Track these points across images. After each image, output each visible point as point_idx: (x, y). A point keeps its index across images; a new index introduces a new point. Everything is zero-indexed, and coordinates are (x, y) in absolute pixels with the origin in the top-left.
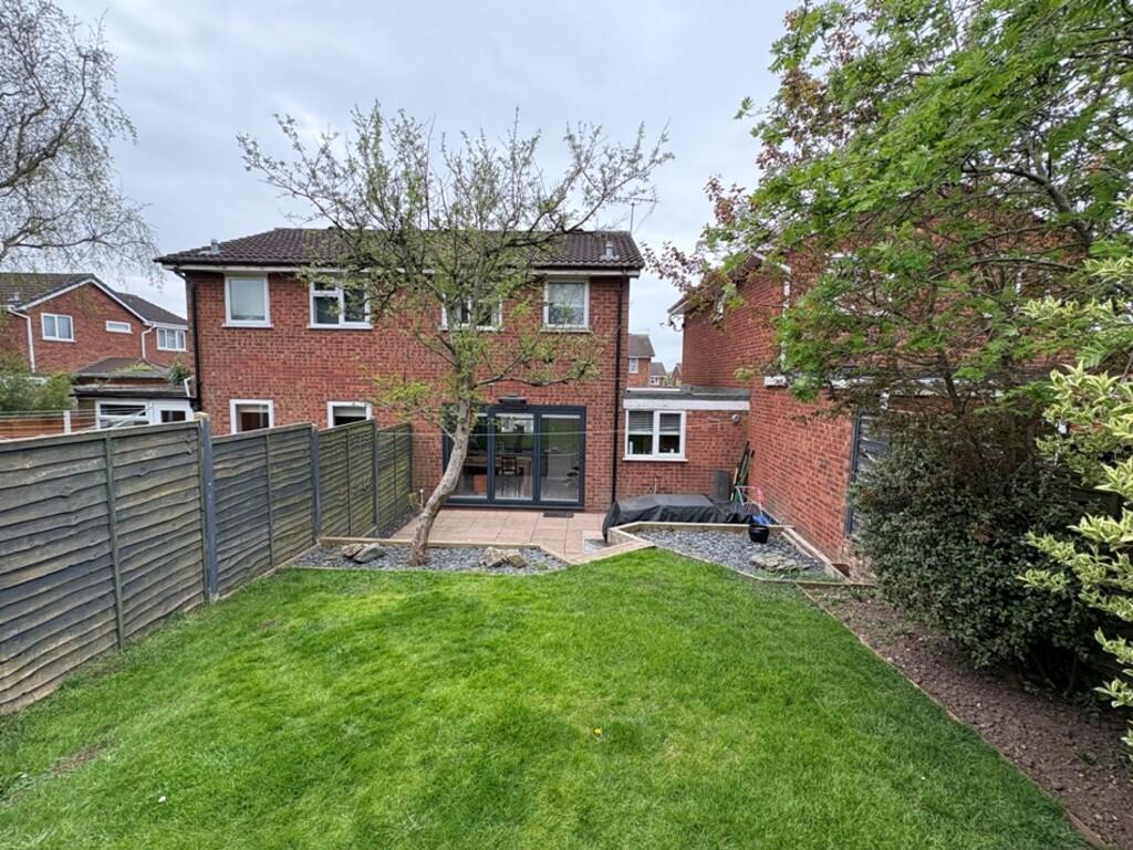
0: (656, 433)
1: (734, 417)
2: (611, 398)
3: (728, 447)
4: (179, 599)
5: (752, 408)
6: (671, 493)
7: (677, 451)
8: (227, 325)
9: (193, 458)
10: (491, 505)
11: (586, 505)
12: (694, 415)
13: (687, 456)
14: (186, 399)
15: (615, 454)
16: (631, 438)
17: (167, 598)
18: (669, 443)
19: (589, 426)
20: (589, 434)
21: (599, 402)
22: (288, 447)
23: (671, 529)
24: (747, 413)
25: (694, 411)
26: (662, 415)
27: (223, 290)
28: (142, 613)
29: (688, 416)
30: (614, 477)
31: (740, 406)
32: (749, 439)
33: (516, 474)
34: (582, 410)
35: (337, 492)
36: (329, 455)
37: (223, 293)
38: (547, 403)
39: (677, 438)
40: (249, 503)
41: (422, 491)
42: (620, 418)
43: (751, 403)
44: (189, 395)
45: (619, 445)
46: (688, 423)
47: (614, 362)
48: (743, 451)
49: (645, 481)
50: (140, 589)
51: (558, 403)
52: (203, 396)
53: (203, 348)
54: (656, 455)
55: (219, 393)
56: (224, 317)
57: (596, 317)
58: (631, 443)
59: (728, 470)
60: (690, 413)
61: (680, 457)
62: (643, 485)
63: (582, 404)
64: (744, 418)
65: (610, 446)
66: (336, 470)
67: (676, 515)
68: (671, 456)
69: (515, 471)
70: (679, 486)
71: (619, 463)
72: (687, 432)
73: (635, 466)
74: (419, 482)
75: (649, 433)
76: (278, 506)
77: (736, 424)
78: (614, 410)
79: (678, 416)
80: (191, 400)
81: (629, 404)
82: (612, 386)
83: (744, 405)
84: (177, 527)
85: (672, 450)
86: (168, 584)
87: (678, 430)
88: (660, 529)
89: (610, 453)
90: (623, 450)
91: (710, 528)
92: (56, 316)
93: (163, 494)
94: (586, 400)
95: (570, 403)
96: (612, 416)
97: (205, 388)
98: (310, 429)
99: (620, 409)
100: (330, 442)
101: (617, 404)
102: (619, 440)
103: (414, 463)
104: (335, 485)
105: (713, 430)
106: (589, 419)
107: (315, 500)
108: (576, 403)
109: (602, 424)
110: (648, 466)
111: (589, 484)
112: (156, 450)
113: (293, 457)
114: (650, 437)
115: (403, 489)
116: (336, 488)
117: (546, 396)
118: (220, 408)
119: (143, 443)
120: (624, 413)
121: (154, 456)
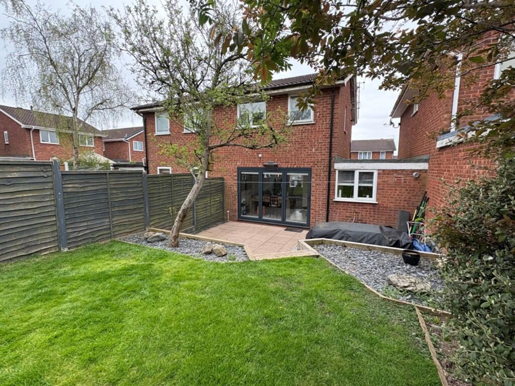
0: (356, 185)
1: (414, 174)
2: (327, 163)
3: (410, 195)
4: (38, 248)
5: (429, 167)
6: (366, 223)
7: (371, 196)
8: (156, 134)
9: (49, 180)
10: (260, 221)
11: (311, 226)
12: (383, 173)
13: (377, 200)
14: (143, 167)
15: (328, 197)
16: (339, 187)
17: (29, 247)
18: (365, 191)
19: (312, 180)
20: (313, 184)
21: (319, 165)
22: (125, 181)
23: (345, 246)
24: (426, 171)
25: (384, 170)
26: (360, 173)
27: (154, 119)
28: (9, 252)
29: (379, 174)
30: (328, 210)
31: (420, 166)
32: (426, 190)
33: (277, 207)
34: (309, 170)
35: (164, 206)
36: (158, 188)
37: (154, 121)
38: (289, 166)
39: (370, 189)
40: (94, 206)
41: (228, 212)
42: (332, 175)
43: (429, 164)
44: (144, 165)
45: (331, 191)
46: (379, 178)
47: (329, 140)
48: (421, 198)
49: (348, 214)
50: (7, 240)
51: (295, 166)
52: (149, 166)
53: (149, 145)
54: (356, 199)
55: (154, 164)
56: (155, 131)
57: (318, 114)
58: (340, 191)
59: (409, 211)
60: (380, 171)
61: (373, 200)
62: (346, 217)
63: (309, 166)
64: (424, 175)
65: (325, 192)
66: (161, 196)
67: (350, 237)
68: (366, 200)
69: (277, 204)
70: (371, 219)
71: (331, 202)
72: (378, 184)
73: (342, 205)
74: (227, 207)
75: (352, 185)
76: (117, 209)
77: (416, 179)
78: (328, 170)
79: (372, 173)
80: (145, 167)
81: (339, 166)
82: (327, 155)
83: (424, 166)
84: (36, 213)
85: (368, 196)
86: (30, 240)
87: (372, 182)
88: (336, 244)
89: (325, 197)
90: (334, 195)
91: (374, 248)
92: (137, 142)
93: (25, 195)
94: (312, 164)
95: (302, 166)
96: (327, 174)
97: (149, 162)
98: (141, 173)
99: (332, 170)
100: (158, 181)
101: (330, 166)
102: (331, 188)
103: (225, 197)
104: (161, 203)
105: (398, 183)
106: (313, 175)
107: (145, 208)
108: (306, 166)
109: (322, 179)
110: (350, 204)
111: (313, 214)
112: (18, 173)
113: (128, 186)
114: (353, 187)
115: (218, 210)
116: (162, 204)
117: (289, 162)
118: (154, 171)
119: (8, 169)
120: (335, 171)
121: (17, 176)
